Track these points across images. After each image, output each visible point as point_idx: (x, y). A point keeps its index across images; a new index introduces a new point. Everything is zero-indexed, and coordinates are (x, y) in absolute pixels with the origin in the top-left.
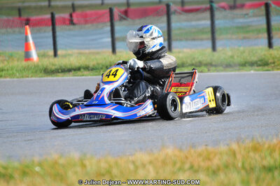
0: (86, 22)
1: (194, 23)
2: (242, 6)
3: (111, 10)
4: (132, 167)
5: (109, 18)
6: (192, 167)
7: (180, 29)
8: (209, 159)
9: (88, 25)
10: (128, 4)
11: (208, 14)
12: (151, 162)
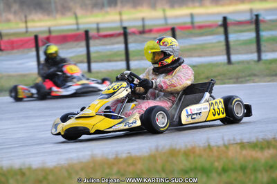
0: (13, 48)
1: (108, 47)
2: (150, 31)
3: (36, 37)
4: (66, 174)
5: (34, 44)
6: (119, 172)
7: (97, 52)
8: (133, 164)
9: (15, 51)
10: (50, 31)
11: (121, 39)
12: (82, 169)
